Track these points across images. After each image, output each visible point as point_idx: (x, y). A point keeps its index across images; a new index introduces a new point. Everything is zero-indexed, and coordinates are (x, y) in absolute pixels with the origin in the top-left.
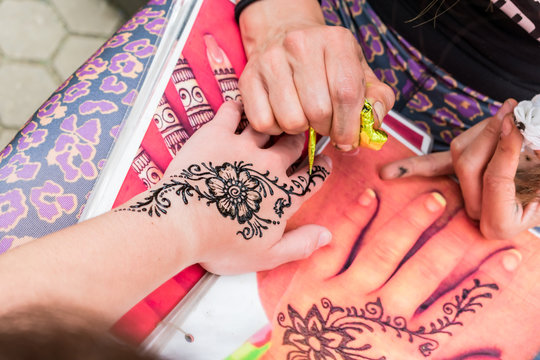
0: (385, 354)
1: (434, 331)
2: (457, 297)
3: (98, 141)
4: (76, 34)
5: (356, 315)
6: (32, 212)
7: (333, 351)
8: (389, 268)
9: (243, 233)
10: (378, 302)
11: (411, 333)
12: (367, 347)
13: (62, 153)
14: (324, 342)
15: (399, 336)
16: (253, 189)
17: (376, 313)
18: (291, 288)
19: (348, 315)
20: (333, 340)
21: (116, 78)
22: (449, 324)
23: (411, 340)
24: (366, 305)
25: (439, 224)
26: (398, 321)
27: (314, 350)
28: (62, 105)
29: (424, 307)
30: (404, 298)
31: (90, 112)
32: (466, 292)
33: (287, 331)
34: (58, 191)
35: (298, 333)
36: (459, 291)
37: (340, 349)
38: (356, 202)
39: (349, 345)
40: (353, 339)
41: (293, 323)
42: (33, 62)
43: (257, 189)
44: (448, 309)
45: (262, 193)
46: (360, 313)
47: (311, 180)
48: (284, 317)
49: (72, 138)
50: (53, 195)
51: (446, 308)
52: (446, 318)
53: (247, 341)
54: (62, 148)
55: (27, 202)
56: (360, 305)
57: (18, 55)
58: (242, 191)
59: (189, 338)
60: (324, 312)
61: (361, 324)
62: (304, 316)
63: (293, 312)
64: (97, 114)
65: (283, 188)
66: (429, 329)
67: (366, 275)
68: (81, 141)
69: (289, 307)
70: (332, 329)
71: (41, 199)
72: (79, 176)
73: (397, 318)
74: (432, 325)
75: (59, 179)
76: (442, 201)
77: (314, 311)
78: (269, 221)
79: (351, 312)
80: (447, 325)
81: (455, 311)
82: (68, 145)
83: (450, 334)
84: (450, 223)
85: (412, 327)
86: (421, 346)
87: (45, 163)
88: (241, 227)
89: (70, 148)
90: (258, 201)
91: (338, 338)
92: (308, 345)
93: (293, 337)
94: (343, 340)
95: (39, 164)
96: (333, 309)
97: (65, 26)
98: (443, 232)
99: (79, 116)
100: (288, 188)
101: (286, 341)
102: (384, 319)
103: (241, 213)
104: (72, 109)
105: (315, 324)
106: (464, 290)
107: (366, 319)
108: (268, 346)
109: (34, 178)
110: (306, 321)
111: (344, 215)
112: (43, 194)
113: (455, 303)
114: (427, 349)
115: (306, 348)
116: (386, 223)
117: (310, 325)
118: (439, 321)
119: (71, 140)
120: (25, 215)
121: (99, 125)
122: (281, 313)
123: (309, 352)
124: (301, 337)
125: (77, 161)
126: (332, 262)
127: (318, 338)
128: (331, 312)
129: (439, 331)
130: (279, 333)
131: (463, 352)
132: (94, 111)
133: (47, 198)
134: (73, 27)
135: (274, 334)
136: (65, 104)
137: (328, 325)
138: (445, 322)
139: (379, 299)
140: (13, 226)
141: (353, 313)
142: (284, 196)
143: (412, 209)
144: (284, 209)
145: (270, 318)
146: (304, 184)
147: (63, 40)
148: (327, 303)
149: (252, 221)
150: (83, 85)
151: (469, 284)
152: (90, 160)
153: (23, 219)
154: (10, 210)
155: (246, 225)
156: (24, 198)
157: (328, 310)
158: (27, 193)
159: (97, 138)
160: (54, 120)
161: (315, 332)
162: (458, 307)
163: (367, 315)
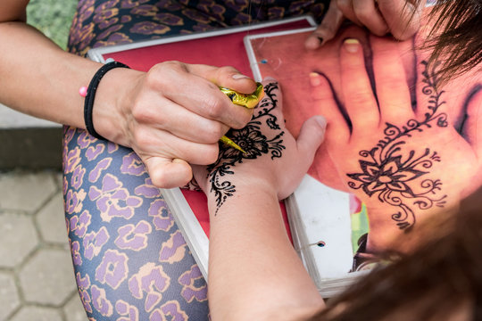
0: (425, 147)
1: (435, 110)
2: (424, 81)
3: (121, 184)
4: (37, 211)
5: (387, 144)
6: (129, 253)
7: (399, 173)
8: (372, 102)
9: (274, 156)
10: (389, 126)
11: (425, 123)
12: (412, 153)
13: (108, 210)
14: (389, 173)
15: (421, 130)
16: (248, 133)
17: (394, 132)
18: (337, 165)
19: (383, 148)
20: (391, 168)
21: (92, 147)
22: (437, 98)
23: (429, 126)
24: (385, 133)
25: (368, 55)
26: (411, 123)
27: (390, 183)
28: (78, 192)
29: (414, 103)
30: (398, 110)
31: (98, 176)
32: (425, 73)
33: (364, 188)
34: (131, 228)
35: (369, 184)
36: (421, 77)
37: (400, 168)
38: (311, 87)
39: (402, 162)
40: (400, 157)
41: (361, 181)
42: (33, 254)
43: (250, 130)
44: (427, 91)
45: (255, 129)
46: (387, 141)
47: (270, 96)
48: (353, 183)
49: (105, 197)
50: (130, 232)
51: (425, 92)
52: (432, 97)
53: (351, 215)
54: (106, 207)
55: (120, 251)
56: (382, 137)
57: (20, 259)
58: (245, 140)
59: (321, 245)
60: (369, 159)
61: (394, 145)
62: (362, 172)
63: (354, 176)
64: (104, 173)
65: (261, 114)
66: (430, 112)
67: (366, 118)
68: (112, 193)
69: (349, 175)
70: (384, 163)
71: (126, 241)
72: (133, 210)
73: (408, 124)
74: (429, 107)
75: (124, 222)
76: (355, 41)
77: (363, 164)
78: (278, 137)
79: (382, 144)
80: (437, 100)
81: (432, 88)
82: (107, 202)
83: (444, 102)
84: (373, 48)
85: (421, 119)
86: (438, 124)
87: (106, 224)
88: (270, 154)
89: (110, 203)
90: (259, 134)
91: (392, 164)
92: (383, 183)
93: (370, 188)
94: (396, 162)
95: (104, 227)
96: (372, 153)
97: (26, 213)
98: (375, 57)
99: (95, 184)
100: (263, 112)
101: (370, 194)
102: (402, 130)
103: (260, 148)
104: (86, 186)
105: (372, 170)
106: (423, 73)
107: (394, 140)
108: (364, 205)
109: (109, 236)
110: (366, 173)
111: (315, 100)
112: (124, 238)
113: (426, 84)
114: (443, 122)
115: (383, 186)
116: (341, 82)
117: (371, 173)
118: (430, 102)
119: (106, 198)
120: (127, 259)
121: (112, 176)
122: (349, 183)
123: (387, 186)
124: (374, 184)
125: (122, 204)
126: (340, 131)
127: (383, 175)
128: (373, 156)
129: (437, 107)
130: (361, 194)
131: (461, 105)
132: (100, 173)
133: (128, 238)
134: (32, 209)
135: (359, 197)
136: (79, 189)
137: (379, 163)
138: (434, 99)
139: (387, 124)
140: (127, 271)
141: (383, 144)
142: (267, 117)
143: (344, 62)
144: (276, 123)
145: (346, 191)
146: (269, 101)
147: (35, 223)
148: (365, 153)
149: (270, 145)
150: (78, 170)
151: (421, 68)
152: (128, 196)
153: (128, 262)
154: (115, 265)
155: (270, 151)
156: (116, 251)
157: (369, 156)
158: (114, 247)
159: (118, 182)
160: (83, 202)
161: (378, 174)
162: (430, 85)
163: (392, 137)
